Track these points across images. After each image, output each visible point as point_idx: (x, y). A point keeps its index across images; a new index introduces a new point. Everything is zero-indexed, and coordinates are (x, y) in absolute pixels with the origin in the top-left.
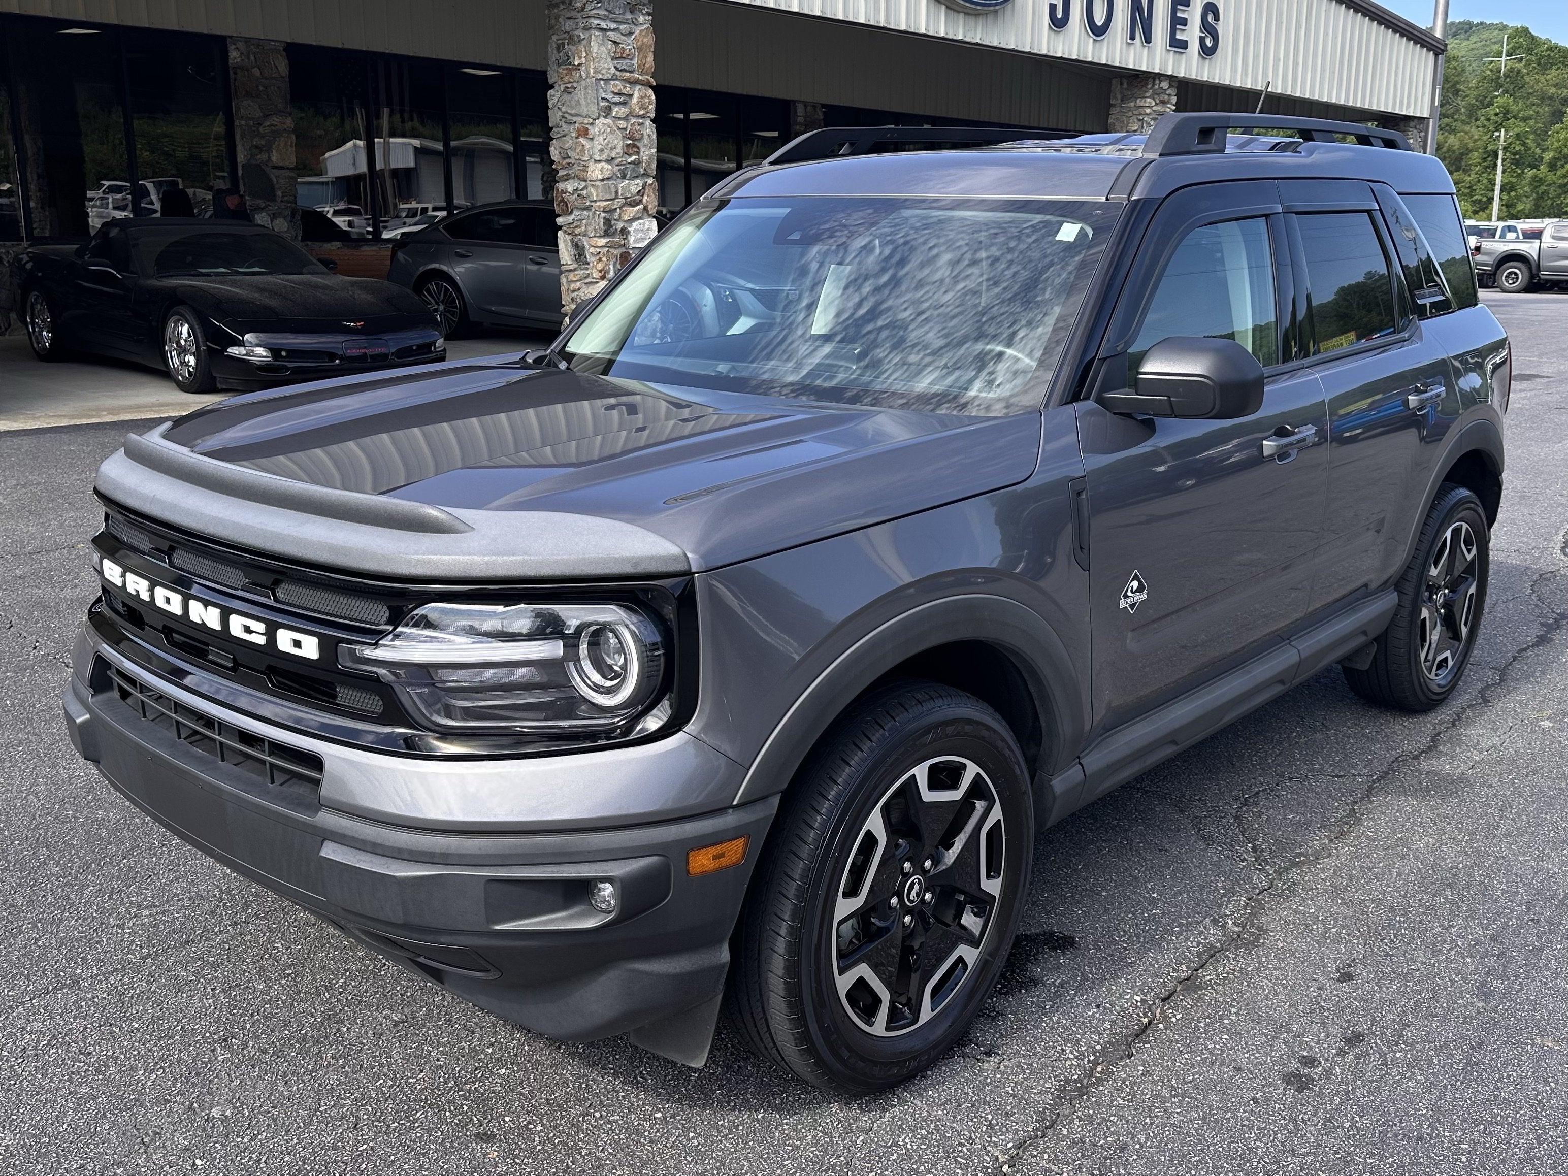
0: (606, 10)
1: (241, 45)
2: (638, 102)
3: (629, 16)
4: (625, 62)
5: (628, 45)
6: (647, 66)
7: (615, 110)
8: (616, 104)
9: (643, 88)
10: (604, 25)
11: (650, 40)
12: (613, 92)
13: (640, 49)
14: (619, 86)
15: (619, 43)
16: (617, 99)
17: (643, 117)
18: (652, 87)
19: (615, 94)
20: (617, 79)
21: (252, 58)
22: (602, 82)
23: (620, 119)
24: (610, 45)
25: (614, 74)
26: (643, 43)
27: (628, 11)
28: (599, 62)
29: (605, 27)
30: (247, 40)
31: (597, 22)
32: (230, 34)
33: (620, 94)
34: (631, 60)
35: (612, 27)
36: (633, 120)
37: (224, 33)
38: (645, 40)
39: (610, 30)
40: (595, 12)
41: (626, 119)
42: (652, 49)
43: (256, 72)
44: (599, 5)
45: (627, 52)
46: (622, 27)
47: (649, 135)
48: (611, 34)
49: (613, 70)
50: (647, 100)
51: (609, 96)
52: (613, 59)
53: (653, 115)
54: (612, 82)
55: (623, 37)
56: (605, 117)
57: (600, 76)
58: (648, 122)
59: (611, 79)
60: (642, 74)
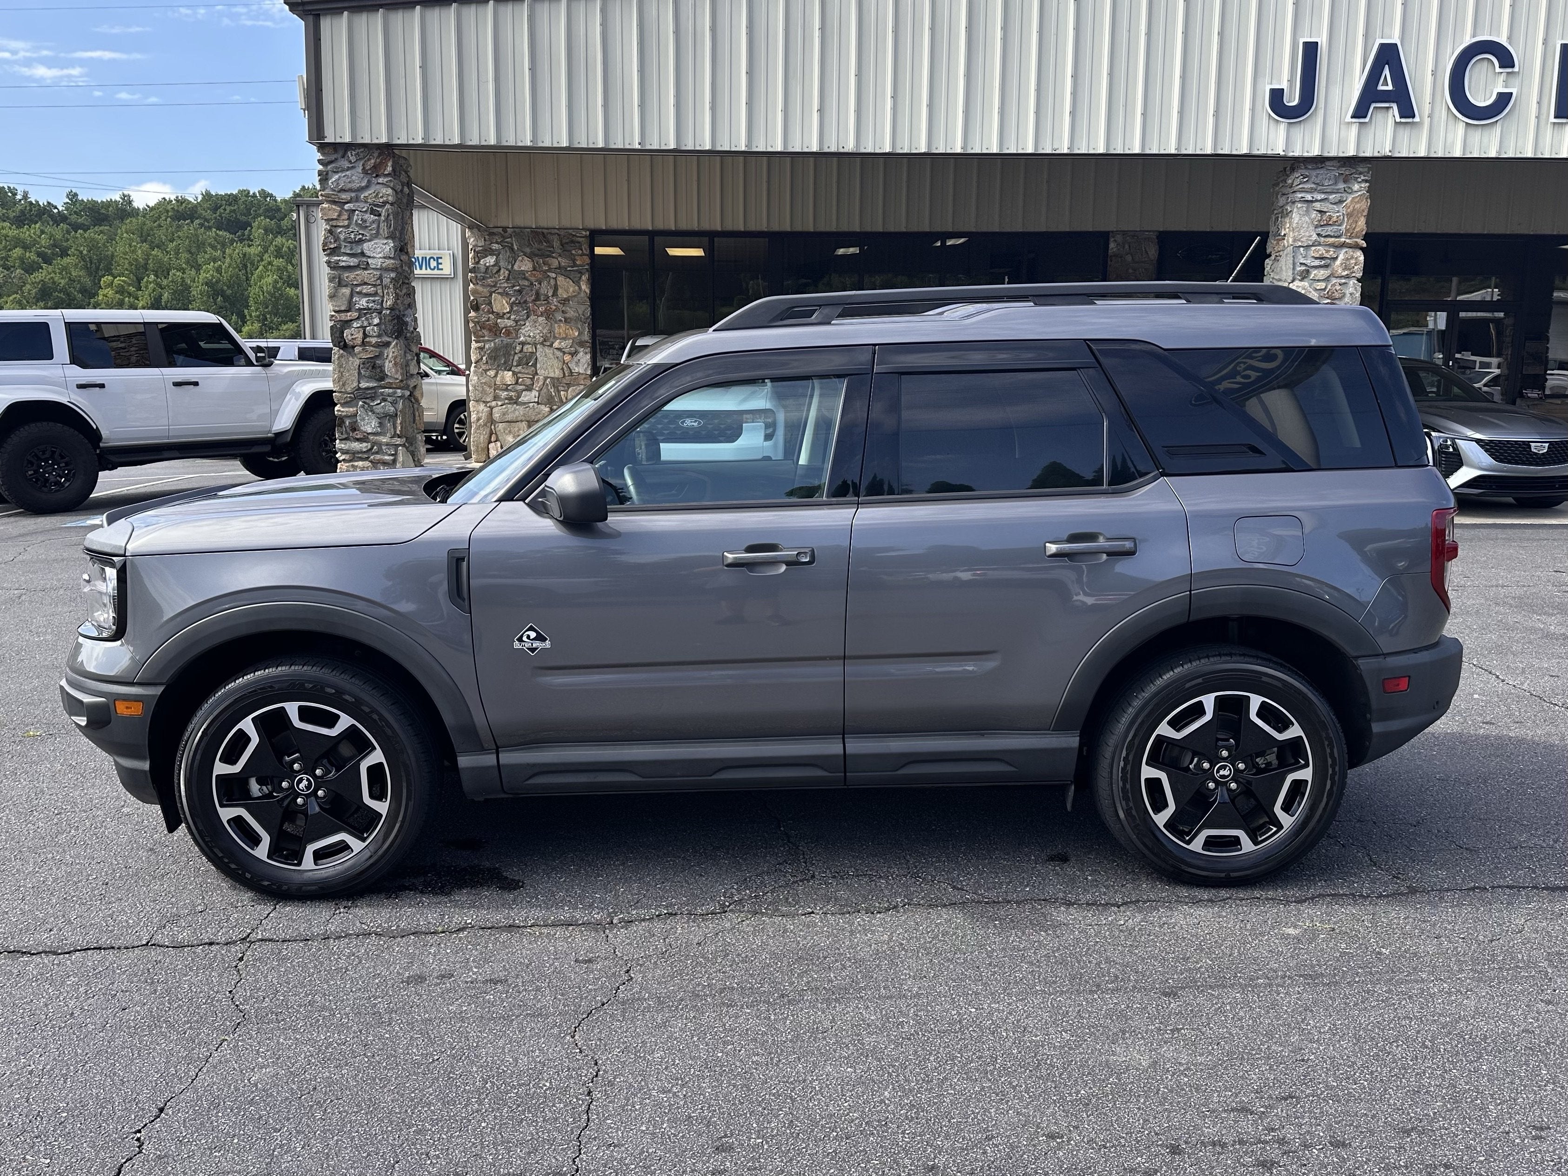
0: (1314, 183)
1: (1119, 238)
2: (1342, 264)
3: (1341, 186)
4: (1330, 228)
5: (1336, 212)
6: (1357, 229)
7: (1314, 273)
8: (1316, 267)
9: (1351, 250)
10: (1309, 197)
11: (1364, 205)
12: (1313, 257)
13: (1349, 215)
14: (1322, 250)
15: (1325, 212)
16: (1317, 263)
17: (1347, 277)
18: (1362, 249)
19: (1316, 258)
20: (1320, 245)
21: (1127, 247)
22: (1302, 249)
23: (1318, 281)
24: (1314, 214)
25: (1316, 241)
26: (1354, 210)
27: (1341, 180)
28: (1299, 231)
29: (1310, 199)
30: (1124, 233)
31: (1302, 195)
32: (1111, 230)
33: (1322, 258)
34: (1339, 225)
35: (1319, 198)
36: (1334, 281)
37: (1107, 229)
38: (1358, 206)
39: (1317, 201)
40: (1300, 186)
41: (1327, 280)
42: (1365, 213)
43: (1129, 258)
44: (1305, 180)
45: (1335, 219)
46: (1331, 197)
47: (1351, 294)
48: (1317, 205)
49: (1315, 237)
50: (1353, 261)
51: (1308, 262)
52: (1316, 227)
53: (1359, 275)
54: (1313, 248)
55: (1331, 206)
56: (1301, 280)
57: (1300, 244)
58: (1353, 282)
59: (1312, 246)
60: (1350, 237)
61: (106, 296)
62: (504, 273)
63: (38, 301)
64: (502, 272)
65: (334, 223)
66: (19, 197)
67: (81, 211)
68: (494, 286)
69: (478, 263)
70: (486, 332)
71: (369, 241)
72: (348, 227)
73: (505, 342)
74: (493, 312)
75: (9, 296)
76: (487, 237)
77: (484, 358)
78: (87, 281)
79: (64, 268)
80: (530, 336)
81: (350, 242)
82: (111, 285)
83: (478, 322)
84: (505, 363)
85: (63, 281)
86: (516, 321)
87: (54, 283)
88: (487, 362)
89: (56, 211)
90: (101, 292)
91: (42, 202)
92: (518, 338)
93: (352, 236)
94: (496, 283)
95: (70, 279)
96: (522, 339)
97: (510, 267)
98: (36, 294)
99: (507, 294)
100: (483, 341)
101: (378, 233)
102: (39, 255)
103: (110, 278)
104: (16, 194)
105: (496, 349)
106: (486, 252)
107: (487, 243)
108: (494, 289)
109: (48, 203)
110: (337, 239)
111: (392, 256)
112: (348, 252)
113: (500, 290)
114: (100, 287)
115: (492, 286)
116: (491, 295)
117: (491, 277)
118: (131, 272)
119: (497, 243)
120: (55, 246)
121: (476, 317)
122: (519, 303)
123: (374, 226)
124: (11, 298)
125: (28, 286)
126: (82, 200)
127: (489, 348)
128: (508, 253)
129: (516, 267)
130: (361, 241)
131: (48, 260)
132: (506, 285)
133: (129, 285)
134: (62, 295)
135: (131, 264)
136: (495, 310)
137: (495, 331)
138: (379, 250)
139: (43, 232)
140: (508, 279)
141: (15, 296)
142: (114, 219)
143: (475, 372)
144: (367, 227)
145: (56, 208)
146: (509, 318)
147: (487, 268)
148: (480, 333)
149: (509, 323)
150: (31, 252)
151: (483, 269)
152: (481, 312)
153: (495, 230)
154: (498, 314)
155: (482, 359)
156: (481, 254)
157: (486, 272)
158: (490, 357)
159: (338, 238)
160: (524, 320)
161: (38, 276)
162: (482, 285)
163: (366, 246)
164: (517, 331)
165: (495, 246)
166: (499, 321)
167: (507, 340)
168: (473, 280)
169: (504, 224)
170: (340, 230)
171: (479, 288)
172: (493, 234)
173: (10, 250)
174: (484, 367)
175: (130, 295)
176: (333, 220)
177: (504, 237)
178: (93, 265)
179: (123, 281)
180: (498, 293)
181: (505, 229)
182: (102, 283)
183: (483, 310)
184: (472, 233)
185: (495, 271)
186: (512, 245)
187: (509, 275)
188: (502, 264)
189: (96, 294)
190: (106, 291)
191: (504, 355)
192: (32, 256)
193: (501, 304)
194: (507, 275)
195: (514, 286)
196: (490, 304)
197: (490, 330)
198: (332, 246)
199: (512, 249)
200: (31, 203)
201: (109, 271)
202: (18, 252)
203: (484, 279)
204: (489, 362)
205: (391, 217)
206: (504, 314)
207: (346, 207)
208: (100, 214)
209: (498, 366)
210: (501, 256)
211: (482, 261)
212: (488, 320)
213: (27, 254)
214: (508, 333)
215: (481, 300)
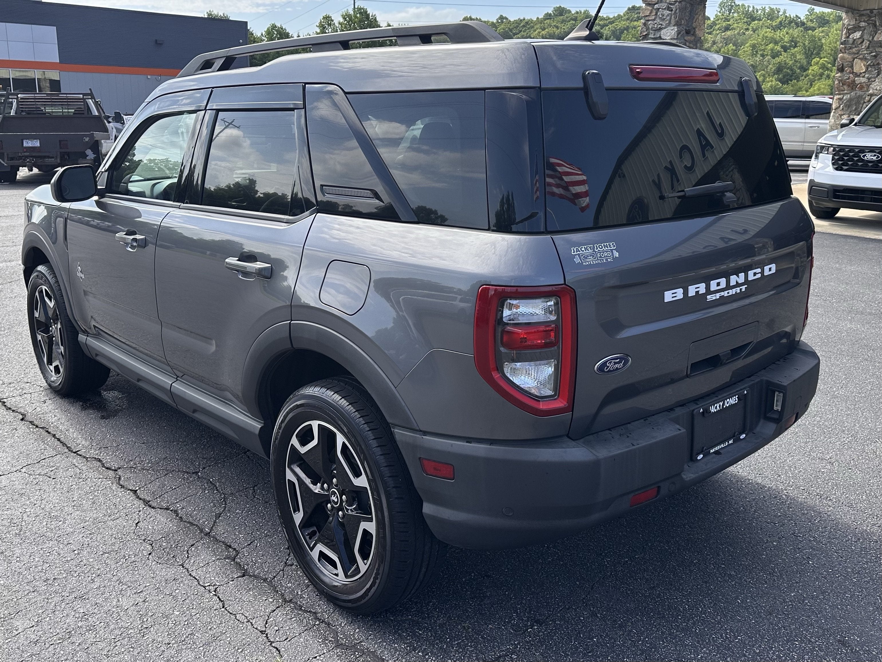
61: (813, 70)
62: (866, 43)
63: (774, 75)
64: (864, 42)
65: (647, 18)
66: (781, 13)
67: (814, 19)
68: (858, 53)
69: (848, 37)
70: (845, 87)
71: (665, 28)
72: (654, 20)
73: (858, 94)
74: (853, 72)
75: (759, 72)
76: (857, 18)
77: (841, 106)
78: (804, 62)
79: (793, 54)
80: (876, 90)
81: (654, 30)
82: (817, 63)
83: (841, 80)
84: (856, 109)
85: (791, 62)
86: (869, 79)
87: (785, 63)
88: (843, 109)
89: (799, 20)
90: (811, 68)
91: (793, 15)
92: (868, 91)
93: (656, 26)
94: (859, 51)
95: (795, 61)
96: (871, 91)
97: (871, 39)
98: (775, 70)
99: (866, 59)
100: (843, 94)
101: (670, 23)
102: (782, 47)
103: (818, 59)
104: (779, 12)
105: (850, 100)
106: (856, 28)
107: (858, 22)
108: (857, 55)
109: (796, 16)
110: (647, 29)
111: (675, 37)
112: (652, 37)
113: (861, 56)
114: (811, 65)
115: (856, 54)
116: (854, 60)
117: (856, 47)
118: (831, 55)
119: (864, 21)
120: (792, 41)
121: (840, 77)
122: (874, 65)
123: (668, 18)
124: (760, 73)
125: (771, 66)
126: (816, 13)
127: (846, 99)
128: (871, 29)
129: (875, 39)
130: (660, 29)
131: (785, 49)
132: (865, 52)
133: (829, 63)
134: (788, 71)
135: (832, 50)
136: (855, 71)
137: (852, 85)
138: (669, 34)
139: (787, 33)
140: (868, 47)
141: (762, 72)
142: (833, 22)
143: (833, 116)
144: (664, 19)
145: (800, 18)
146: (864, 77)
147: (854, 40)
148: (842, 88)
149: (863, 80)
150: (778, 46)
151: (851, 41)
152: (845, 73)
153: (865, 12)
154: (856, 74)
155: (840, 106)
156: (850, 31)
157: (853, 43)
158: (846, 106)
159: (649, 27)
160: (875, 78)
161: (777, 60)
162: (849, 54)
163: (663, 32)
164: (868, 86)
165: (863, 24)
166: (856, 78)
167: (859, 93)
168: (843, 50)
169: (871, 7)
170: (650, 22)
171: (846, 55)
172: (862, 15)
173: (767, 45)
174: (840, 113)
175: (828, 69)
176: (647, 16)
177: (870, 17)
178: (810, 52)
179: (825, 61)
180: (859, 59)
181: (871, 11)
182: (813, 62)
183: (846, 71)
184: (847, 15)
185: (859, 42)
186: (875, 22)
187: (869, 44)
188: (865, 37)
189: (808, 69)
190: (814, 67)
191: (856, 104)
192: (778, 48)
193: (860, 66)
194: (867, 45)
195: (872, 53)
196: (852, 67)
197: (849, 86)
198: (644, 34)
199: (875, 25)
200: (786, 17)
201: (818, 54)
202: (771, 46)
203: (850, 49)
204: (845, 109)
205: (678, 11)
206: (861, 73)
207: (656, 6)
208: (824, 20)
209: (850, 112)
210: (866, 31)
211: (851, 37)
212: (849, 79)
213: (776, 47)
214: (862, 88)
215: (845, 64)
